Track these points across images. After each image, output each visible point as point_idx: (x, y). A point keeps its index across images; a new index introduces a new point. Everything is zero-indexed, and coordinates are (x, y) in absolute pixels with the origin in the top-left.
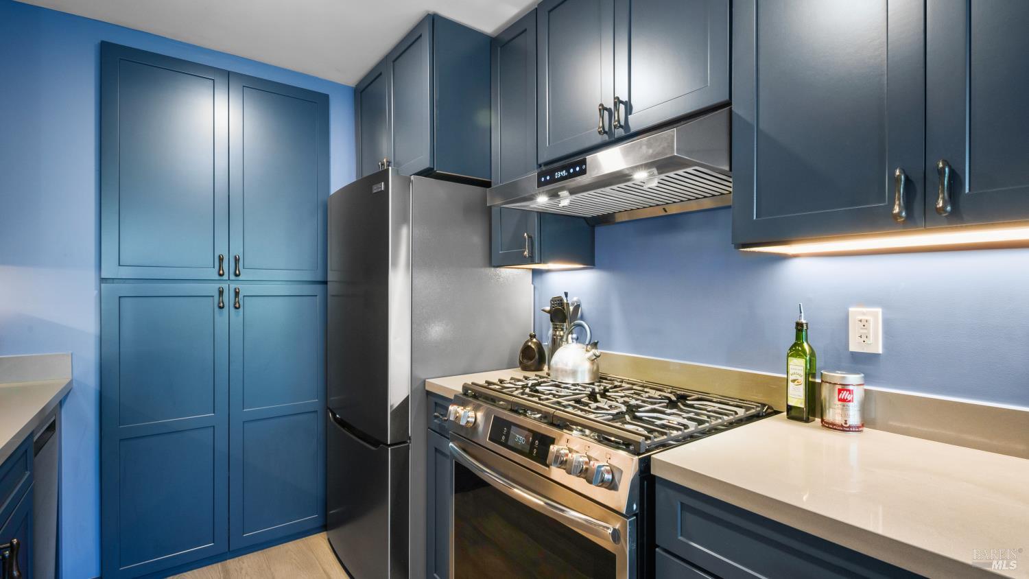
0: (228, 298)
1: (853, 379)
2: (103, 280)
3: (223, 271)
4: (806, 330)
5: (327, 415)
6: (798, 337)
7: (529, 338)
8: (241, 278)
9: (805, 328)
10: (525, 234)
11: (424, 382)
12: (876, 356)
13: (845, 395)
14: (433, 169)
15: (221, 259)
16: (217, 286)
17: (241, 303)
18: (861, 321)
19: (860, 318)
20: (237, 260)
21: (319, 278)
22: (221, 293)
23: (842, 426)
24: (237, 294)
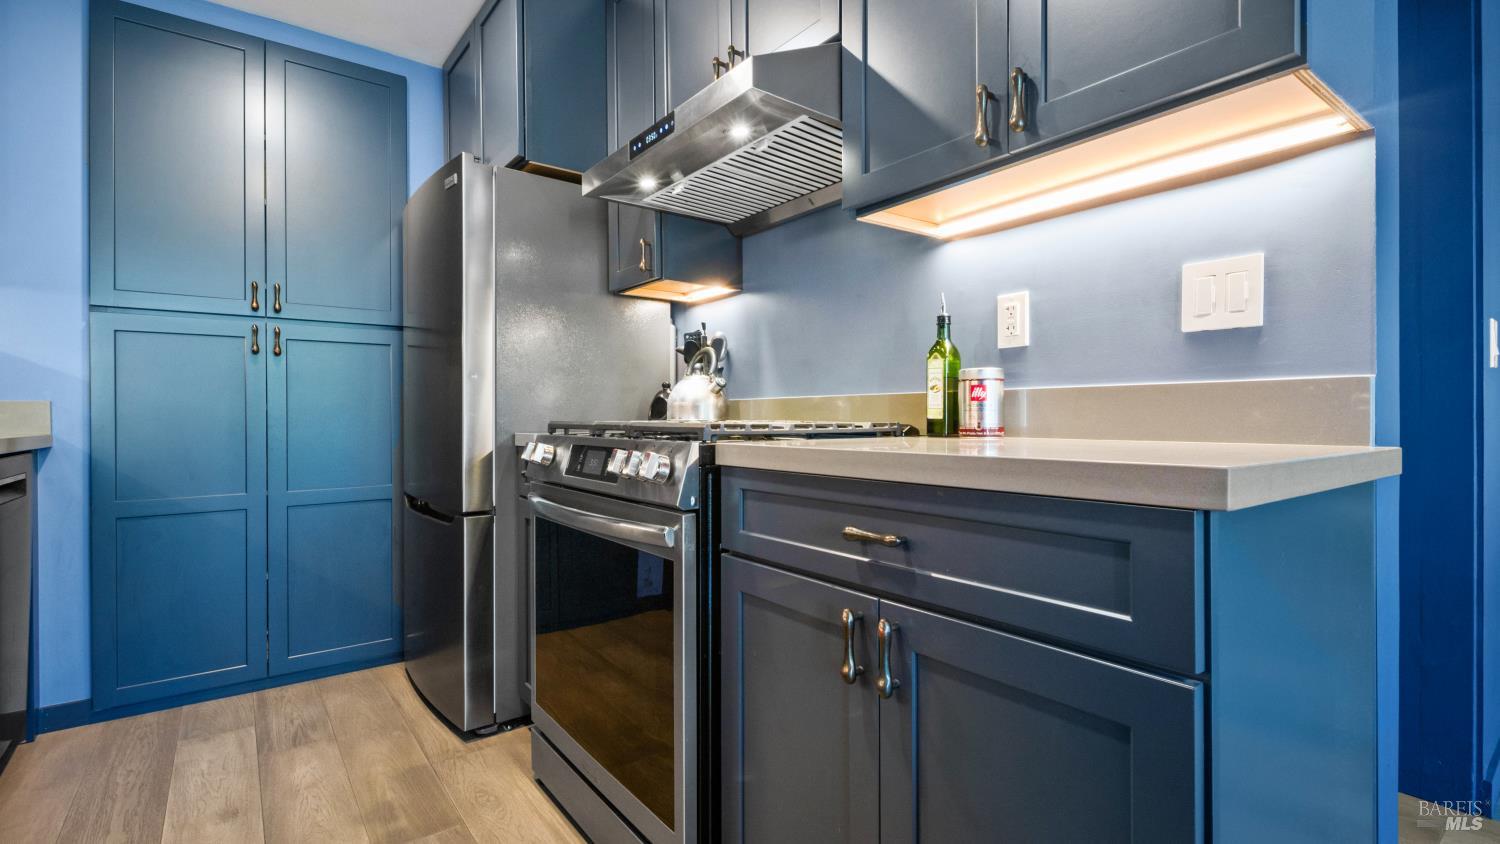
0: (266, 342)
1: (991, 373)
2: (93, 307)
3: (257, 303)
4: (949, 324)
5: (403, 501)
6: (940, 333)
7: (662, 389)
8: (282, 315)
9: (947, 321)
10: (641, 241)
11: (514, 436)
12: (1023, 349)
13: (977, 392)
14: (524, 158)
15: (255, 288)
16: (250, 323)
17: (283, 349)
18: (1008, 309)
19: (1006, 305)
20: (277, 291)
21: (394, 322)
22: (255, 332)
23: (975, 431)
24: (277, 335)
